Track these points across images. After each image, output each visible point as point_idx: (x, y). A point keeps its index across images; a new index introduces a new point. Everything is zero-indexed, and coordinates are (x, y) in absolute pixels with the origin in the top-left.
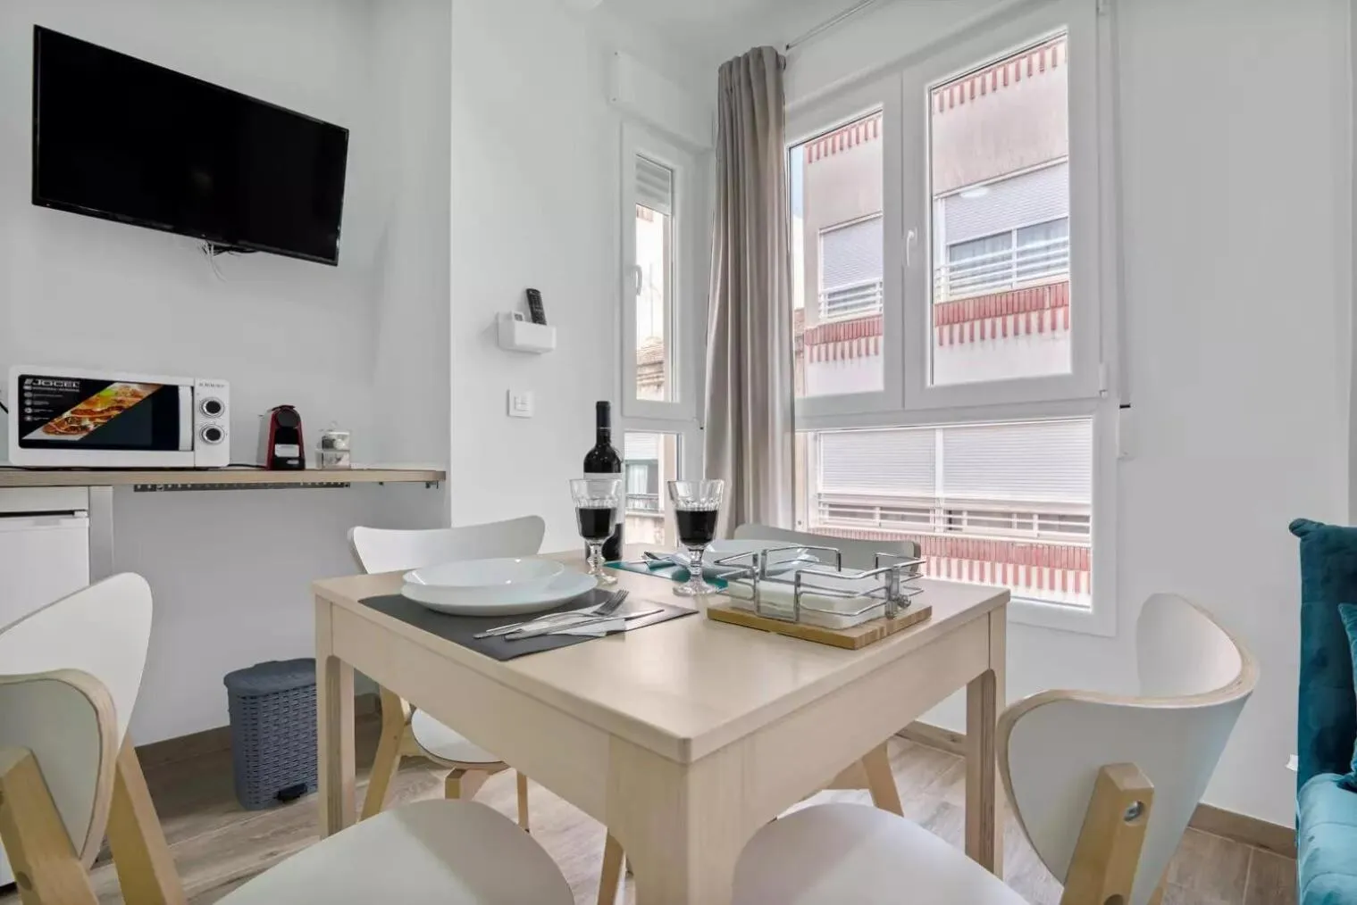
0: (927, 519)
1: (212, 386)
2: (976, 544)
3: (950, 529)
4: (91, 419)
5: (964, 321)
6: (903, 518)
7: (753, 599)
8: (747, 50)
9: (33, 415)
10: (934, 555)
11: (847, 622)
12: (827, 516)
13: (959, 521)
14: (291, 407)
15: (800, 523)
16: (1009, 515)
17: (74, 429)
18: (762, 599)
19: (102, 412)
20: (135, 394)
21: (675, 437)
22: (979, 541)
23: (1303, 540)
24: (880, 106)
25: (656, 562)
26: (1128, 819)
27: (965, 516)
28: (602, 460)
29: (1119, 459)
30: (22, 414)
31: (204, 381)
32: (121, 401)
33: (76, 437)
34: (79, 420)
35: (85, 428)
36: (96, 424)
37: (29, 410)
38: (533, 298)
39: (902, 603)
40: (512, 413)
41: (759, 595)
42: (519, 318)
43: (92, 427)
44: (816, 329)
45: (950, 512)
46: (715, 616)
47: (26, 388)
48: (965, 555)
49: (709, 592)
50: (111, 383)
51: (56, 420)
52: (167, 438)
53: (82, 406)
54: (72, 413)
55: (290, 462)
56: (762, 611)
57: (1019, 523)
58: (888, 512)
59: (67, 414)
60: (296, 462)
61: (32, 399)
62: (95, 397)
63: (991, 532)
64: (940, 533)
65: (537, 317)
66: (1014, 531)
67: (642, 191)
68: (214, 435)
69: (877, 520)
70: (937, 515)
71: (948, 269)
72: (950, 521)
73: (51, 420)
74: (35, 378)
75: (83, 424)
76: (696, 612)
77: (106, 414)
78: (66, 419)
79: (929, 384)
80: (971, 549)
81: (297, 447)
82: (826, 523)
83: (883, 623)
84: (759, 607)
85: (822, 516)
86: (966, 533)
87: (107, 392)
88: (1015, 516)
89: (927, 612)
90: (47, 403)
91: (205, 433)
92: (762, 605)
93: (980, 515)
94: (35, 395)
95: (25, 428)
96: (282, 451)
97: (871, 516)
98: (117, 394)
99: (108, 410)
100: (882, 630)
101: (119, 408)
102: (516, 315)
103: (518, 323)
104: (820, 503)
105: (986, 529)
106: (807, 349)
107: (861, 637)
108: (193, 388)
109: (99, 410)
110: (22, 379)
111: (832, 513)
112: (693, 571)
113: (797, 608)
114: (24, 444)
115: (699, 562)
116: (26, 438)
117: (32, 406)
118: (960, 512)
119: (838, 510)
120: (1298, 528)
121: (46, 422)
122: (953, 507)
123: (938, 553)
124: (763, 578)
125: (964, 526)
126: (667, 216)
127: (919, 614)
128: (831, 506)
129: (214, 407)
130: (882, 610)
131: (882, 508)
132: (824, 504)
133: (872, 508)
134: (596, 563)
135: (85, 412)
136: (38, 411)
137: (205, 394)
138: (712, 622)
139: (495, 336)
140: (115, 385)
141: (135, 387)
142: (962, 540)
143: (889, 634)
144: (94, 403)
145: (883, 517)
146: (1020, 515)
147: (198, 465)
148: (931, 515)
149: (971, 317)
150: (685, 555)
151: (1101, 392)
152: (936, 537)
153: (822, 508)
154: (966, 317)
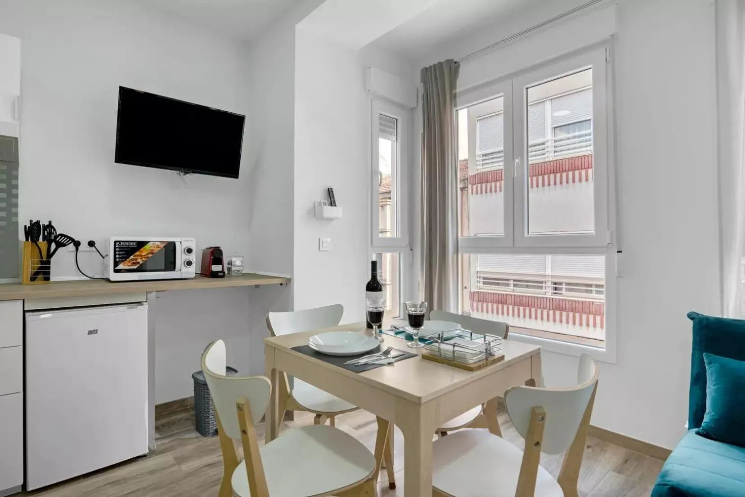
0: (541, 288)
1: (189, 241)
2: (570, 303)
3: (556, 293)
4: (141, 259)
5: (562, 172)
6: (527, 286)
7: (439, 351)
8: (436, 63)
9: (119, 258)
10: (546, 309)
11: (471, 362)
12: (481, 285)
13: (561, 289)
14: (219, 247)
15: (466, 288)
16: (591, 286)
17: (134, 263)
18: (442, 352)
19: (145, 255)
20: (158, 247)
21: (398, 254)
22: (572, 301)
23: (694, 322)
24: (502, 94)
25: (398, 330)
26: (540, 421)
27: (564, 286)
28: (374, 286)
29: (617, 277)
30: (115, 258)
31: (186, 239)
32: (153, 250)
33: (135, 267)
34: (136, 260)
35: (138, 263)
36: (143, 261)
37: (118, 256)
38: (330, 193)
39: (491, 355)
40: (321, 249)
41: (440, 350)
42: (325, 204)
43: (141, 262)
44: (475, 175)
45: (555, 284)
46: (424, 357)
47: (117, 246)
48: (564, 309)
49: (422, 346)
50: (148, 242)
51: (128, 260)
52: (170, 265)
53: (137, 253)
54: (134, 256)
55: (219, 274)
56: (442, 356)
57: (596, 291)
58: (517, 283)
59: (132, 257)
60: (222, 274)
61: (119, 251)
62: (142, 249)
63: (580, 296)
64: (548, 296)
65: (332, 203)
66: (594, 295)
67: (381, 131)
68: (189, 263)
69: (512, 287)
70: (547, 285)
71: (553, 141)
72: (556, 289)
73: (126, 260)
74: (120, 242)
75: (138, 261)
76: (416, 355)
77: (146, 256)
78: (132, 259)
79: (526, 235)
80: (567, 306)
81: (221, 266)
82: (480, 289)
83: (484, 362)
84: (440, 355)
85: (478, 285)
86: (565, 296)
87: (147, 247)
88: (594, 286)
89: (502, 358)
90: (124, 252)
91: (186, 263)
92: (442, 354)
93: (572, 286)
94: (120, 249)
95: (116, 264)
96: (216, 268)
97: (508, 285)
98: (151, 247)
99: (147, 254)
100: (483, 364)
101: (152, 253)
102: (323, 202)
103: (325, 207)
104: (477, 276)
105: (576, 294)
106: (470, 186)
107: (475, 367)
108: (181, 242)
109: (144, 254)
110: (115, 242)
111: (484, 283)
112: (415, 338)
113: (454, 356)
114: (116, 271)
115: (417, 334)
116: (116, 268)
117: (119, 254)
118: (561, 284)
119: (488, 281)
120: (691, 316)
121: (124, 261)
122: (555, 280)
123: (548, 308)
124: (442, 342)
125: (564, 292)
126: (394, 141)
127: (499, 358)
128: (484, 278)
129: (189, 251)
130: (484, 357)
131: (514, 281)
132: (480, 277)
133: (508, 280)
134: (375, 333)
135: (138, 256)
136: (121, 256)
137: (186, 245)
138: (424, 360)
139: (314, 213)
140: (151, 243)
141: (158, 243)
142: (563, 300)
143: (486, 366)
144: (142, 252)
145: (515, 285)
146: (597, 286)
147: (182, 277)
148: (544, 285)
149: (567, 169)
150: (410, 330)
151: (608, 244)
152: (546, 298)
153: (478, 280)
154: (564, 169)
